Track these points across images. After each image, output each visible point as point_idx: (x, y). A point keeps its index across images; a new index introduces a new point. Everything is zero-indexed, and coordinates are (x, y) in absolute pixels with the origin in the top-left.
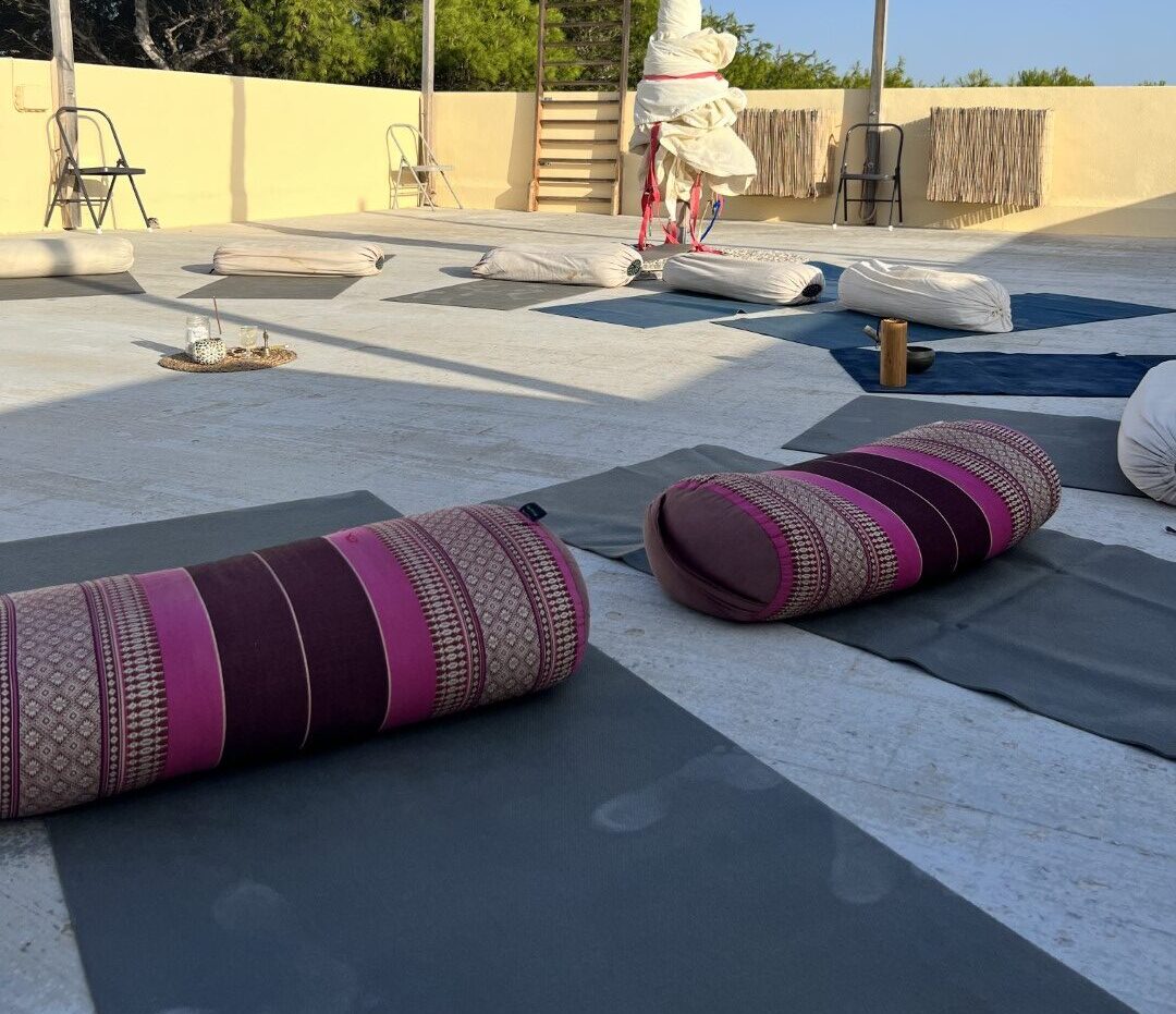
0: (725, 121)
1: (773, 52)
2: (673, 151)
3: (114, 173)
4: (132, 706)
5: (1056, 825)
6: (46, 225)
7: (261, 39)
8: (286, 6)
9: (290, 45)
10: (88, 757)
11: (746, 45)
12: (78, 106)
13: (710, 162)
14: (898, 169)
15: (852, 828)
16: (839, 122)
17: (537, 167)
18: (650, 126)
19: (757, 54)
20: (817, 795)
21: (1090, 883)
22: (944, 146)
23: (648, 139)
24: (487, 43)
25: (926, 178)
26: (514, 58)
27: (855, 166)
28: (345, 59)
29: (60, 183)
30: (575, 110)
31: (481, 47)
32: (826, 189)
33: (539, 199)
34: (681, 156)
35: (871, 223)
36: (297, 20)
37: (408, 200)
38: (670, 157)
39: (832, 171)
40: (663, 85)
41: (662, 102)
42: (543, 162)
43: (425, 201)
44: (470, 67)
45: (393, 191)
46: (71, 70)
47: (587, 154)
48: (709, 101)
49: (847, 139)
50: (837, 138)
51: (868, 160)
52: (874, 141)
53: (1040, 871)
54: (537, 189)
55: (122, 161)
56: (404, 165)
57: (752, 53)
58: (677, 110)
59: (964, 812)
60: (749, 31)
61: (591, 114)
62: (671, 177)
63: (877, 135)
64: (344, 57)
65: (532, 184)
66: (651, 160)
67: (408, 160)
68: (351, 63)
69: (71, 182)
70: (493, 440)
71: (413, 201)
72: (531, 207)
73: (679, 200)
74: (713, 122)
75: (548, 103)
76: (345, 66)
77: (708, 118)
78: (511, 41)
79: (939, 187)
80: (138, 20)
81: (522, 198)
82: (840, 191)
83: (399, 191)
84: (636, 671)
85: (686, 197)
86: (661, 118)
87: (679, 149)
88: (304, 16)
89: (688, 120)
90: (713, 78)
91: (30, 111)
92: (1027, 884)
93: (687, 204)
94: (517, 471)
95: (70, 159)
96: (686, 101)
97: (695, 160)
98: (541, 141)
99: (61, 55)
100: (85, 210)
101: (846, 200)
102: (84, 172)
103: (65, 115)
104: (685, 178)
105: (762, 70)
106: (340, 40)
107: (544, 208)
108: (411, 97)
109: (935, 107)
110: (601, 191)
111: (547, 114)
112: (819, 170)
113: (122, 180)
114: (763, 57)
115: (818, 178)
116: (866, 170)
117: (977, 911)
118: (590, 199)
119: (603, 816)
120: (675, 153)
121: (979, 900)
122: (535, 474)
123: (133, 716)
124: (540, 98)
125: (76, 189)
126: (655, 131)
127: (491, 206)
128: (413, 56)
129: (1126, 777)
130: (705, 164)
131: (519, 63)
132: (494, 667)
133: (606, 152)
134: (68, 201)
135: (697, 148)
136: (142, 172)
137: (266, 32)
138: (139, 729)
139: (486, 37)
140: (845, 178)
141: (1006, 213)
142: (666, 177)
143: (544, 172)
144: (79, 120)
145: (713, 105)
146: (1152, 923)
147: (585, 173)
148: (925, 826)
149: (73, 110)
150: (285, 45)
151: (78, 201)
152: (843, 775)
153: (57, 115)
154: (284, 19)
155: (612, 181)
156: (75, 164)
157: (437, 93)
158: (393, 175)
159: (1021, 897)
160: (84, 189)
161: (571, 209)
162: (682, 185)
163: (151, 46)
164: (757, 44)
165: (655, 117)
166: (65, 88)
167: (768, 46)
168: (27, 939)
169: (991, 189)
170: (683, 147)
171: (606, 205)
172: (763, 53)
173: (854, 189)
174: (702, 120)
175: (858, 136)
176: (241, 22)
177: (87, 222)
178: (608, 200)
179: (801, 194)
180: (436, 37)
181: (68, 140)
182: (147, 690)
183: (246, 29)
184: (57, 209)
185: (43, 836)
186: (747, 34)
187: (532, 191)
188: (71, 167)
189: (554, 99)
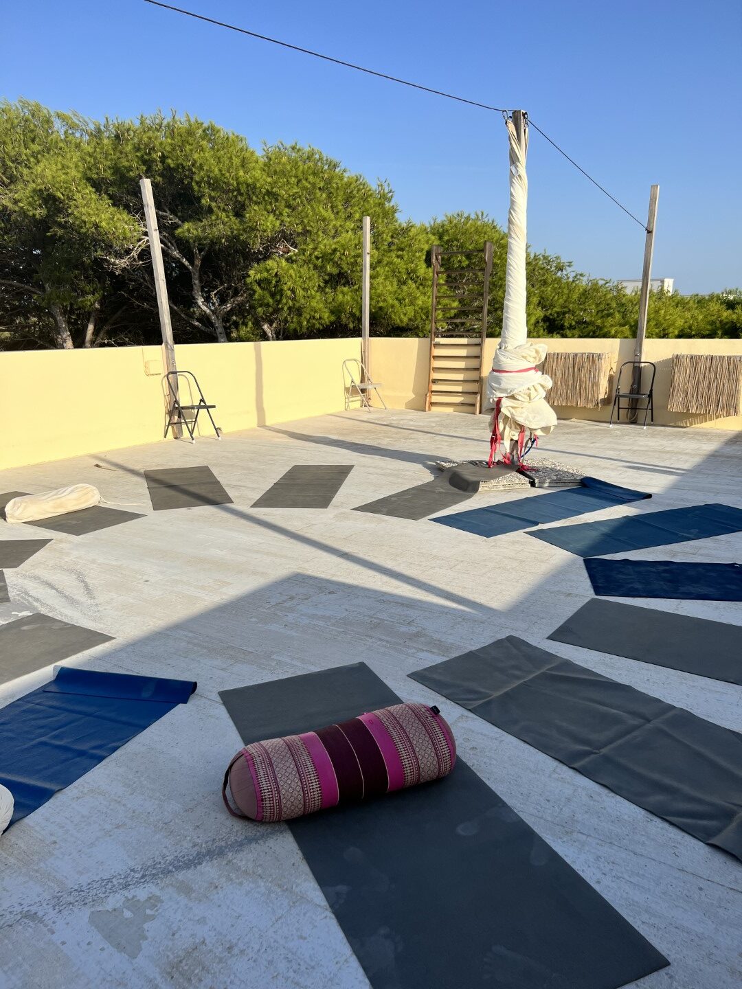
0: (539, 396)
1: (585, 279)
2: (509, 415)
3: (199, 407)
4: (312, 790)
5: (609, 841)
6: (165, 437)
7: (268, 305)
8: (282, 285)
9: (286, 308)
10: (300, 806)
11: (567, 275)
12: (178, 370)
13: (530, 422)
14: (651, 390)
15: (540, 839)
16: (616, 360)
17: (431, 383)
18: (496, 400)
19: (574, 281)
20: (531, 825)
21: (613, 863)
22: (680, 378)
23: (495, 406)
24: (400, 301)
25: (668, 396)
26: (417, 308)
27: (625, 388)
28: (317, 316)
29: (170, 413)
30: (454, 349)
31: (396, 303)
32: (606, 402)
33: (432, 404)
34: (513, 418)
35: (634, 422)
36: (289, 293)
37: (356, 403)
38: (506, 418)
39: (611, 390)
40: (504, 377)
41: (503, 385)
42: (434, 381)
43: (366, 404)
44: (391, 317)
45: (347, 400)
46: (173, 350)
47: (460, 377)
48: (530, 386)
49: (620, 372)
50: (614, 370)
51: (633, 383)
52: (637, 372)
53: (598, 858)
54: (430, 397)
55: (202, 400)
56: (353, 384)
57: (571, 280)
58: (511, 391)
59: (580, 835)
60: (569, 266)
61: (463, 352)
62: (507, 428)
63: (640, 368)
64: (316, 314)
65: (428, 395)
66: (496, 418)
67: (355, 381)
68: (320, 318)
69: (177, 413)
70: (414, 629)
71: (357, 404)
72: (427, 409)
73: (512, 440)
74: (532, 397)
75: (438, 345)
76: (317, 320)
77: (529, 396)
78: (416, 298)
79: (676, 405)
80: (194, 286)
81: (421, 404)
82: (615, 404)
83: (351, 399)
84: (472, 768)
85: (516, 438)
86: (502, 395)
87: (512, 414)
88: (293, 291)
89: (518, 397)
90: (533, 371)
91: (153, 375)
92: (592, 862)
93: (517, 441)
94: (426, 651)
95: (176, 402)
96: (516, 386)
97: (521, 420)
98: (433, 368)
99: (167, 342)
100: (184, 426)
101: (619, 408)
102: (183, 408)
103: (170, 376)
104: (516, 428)
105: (577, 291)
106: (314, 304)
107: (434, 409)
108: (356, 341)
109: (676, 354)
110: (469, 399)
111: (437, 352)
112: (603, 391)
113: (203, 412)
114: (577, 282)
115: (602, 396)
116: (632, 392)
117: (573, 871)
118: (462, 404)
119: (460, 830)
120: (510, 416)
121: (575, 867)
122: (433, 653)
123: (312, 794)
124: (433, 342)
125: (179, 417)
126: (499, 402)
127: (403, 408)
128: (358, 313)
129: (640, 824)
130: (527, 422)
131: (420, 311)
132: (423, 774)
133: (473, 375)
134: (175, 423)
135: (522, 413)
136: (214, 407)
137: (271, 301)
138: (314, 798)
139: (400, 297)
140: (618, 397)
141: (717, 417)
142: (504, 428)
143: (435, 387)
144: (179, 377)
145: (532, 389)
146: (628, 878)
147: (459, 389)
148: (565, 839)
149: (176, 373)
150: (282, 308)
151: (181, 423)
152: (541, 818)
153: (167, 376)
154: (281, 292)
155: (476, 393)
156: (178, 404)
157: (372, 338)
158: (347, 390)
159: (589, 867)
160: (183, 416)
161: (450, 410)
162: (513, 433)
163: (202, 302)
164: (574, 274)
165: (499, 395)
166: (170, 360)
167: (581, 275)
168: (293, 861)
169: (708, 405)
170: (514, 413)
171: (472, 408)
172: (578, 279)
173: (624, 402)
174: (526, 396)
175: (628, 370)
176: (256, 296)
177: (186, 433)
178: (474, 405)
179: (591, 406)
180: (371, 299)
181: (173, 389)
182: (315, 785)
183: (259, 300)
184: (170, 427)
185: (287, 827)
186: (567, 268)
187: (428, 399)
188: (177, 406)
189: (441, 343)
